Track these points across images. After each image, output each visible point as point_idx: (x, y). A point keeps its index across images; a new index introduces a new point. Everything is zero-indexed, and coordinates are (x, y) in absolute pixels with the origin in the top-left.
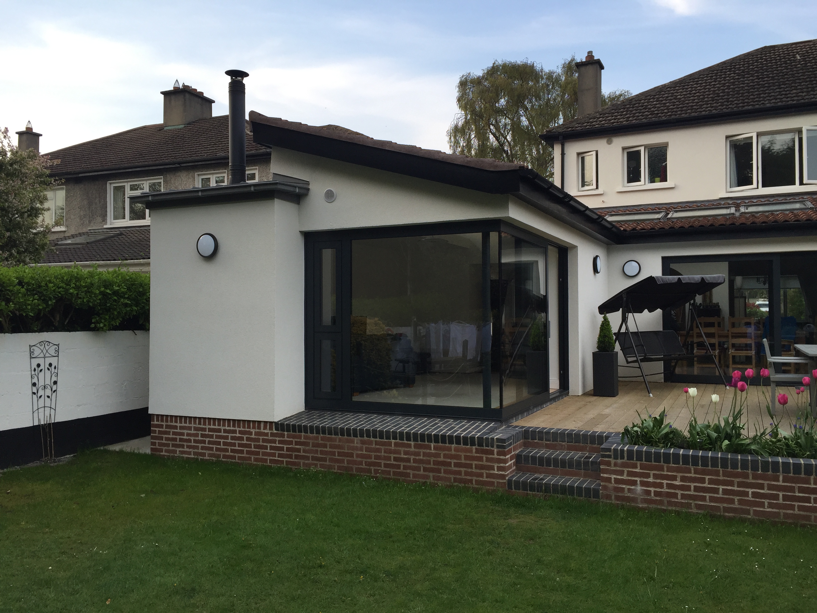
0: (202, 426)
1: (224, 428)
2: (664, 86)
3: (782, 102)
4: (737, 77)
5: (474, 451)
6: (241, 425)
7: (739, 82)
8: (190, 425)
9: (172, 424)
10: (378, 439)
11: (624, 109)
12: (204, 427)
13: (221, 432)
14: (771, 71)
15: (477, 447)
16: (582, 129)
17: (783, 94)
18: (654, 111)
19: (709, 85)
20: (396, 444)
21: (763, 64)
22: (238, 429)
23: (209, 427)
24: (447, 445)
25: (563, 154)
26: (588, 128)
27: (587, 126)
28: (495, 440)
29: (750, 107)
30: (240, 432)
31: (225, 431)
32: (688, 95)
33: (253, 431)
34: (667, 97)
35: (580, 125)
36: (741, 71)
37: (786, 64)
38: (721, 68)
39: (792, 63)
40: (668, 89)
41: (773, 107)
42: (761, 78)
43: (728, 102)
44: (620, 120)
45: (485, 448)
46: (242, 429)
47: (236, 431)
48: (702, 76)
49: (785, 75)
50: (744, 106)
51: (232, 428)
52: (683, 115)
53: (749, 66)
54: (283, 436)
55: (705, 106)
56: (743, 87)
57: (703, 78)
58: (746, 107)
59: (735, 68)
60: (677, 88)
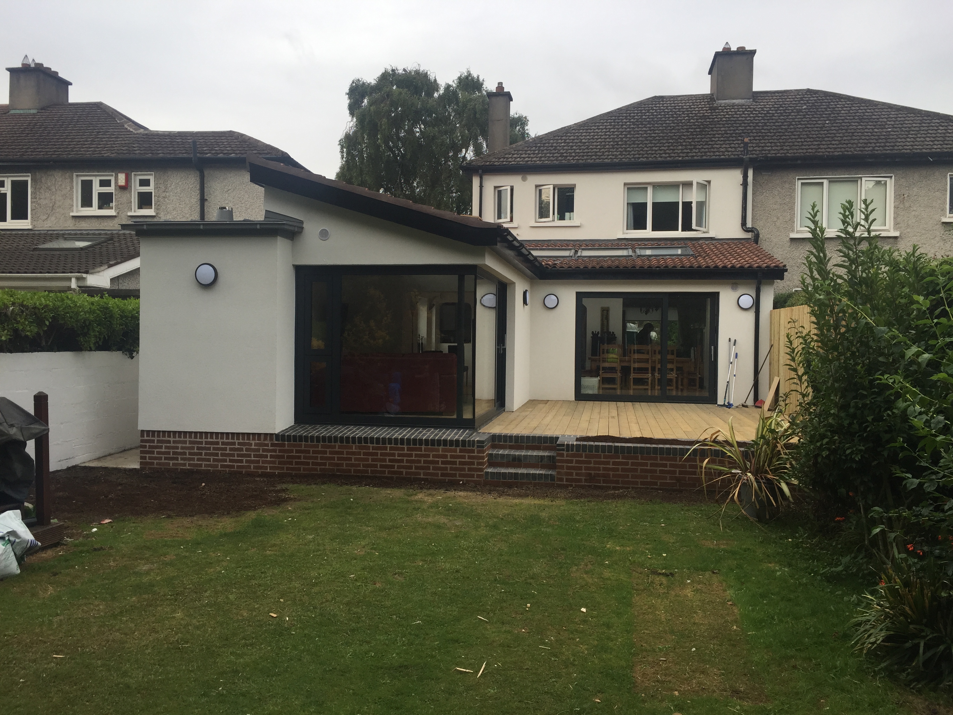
0: (198, 440)
1: (222, 440)
2: (569, 127)
3: (670, 157)
4: (632, 126)
5: (458, 451)
6: (241, 437)
7: (634, 132)
8: (185, 439)
9: (164, 439)
10: (375, 445)
11: (536, 147)
12: (200, 440)
13: (219, 445)
14: (661, 124)
15: (460, 447)
16: (499, 165)
17: (671, 149)
18: (563, 153)
19: (609, 131)
20: (391, 449)
21: (653, 115)
22: (237, 441)
23: (206, 440)
24: (436, 447)
25: (481, 187)
26: (505, 165)
27: (503, 161)
28: (476, 442)
29: (644, 160)
30: (239, 444)
31: (223, 443)
32: (591, 140)
33: (253, 442)
34: (573, 140)
35: (497, 160)
36: (635, 120)
37: (673, 117)
38: (618, 115)
39: (678, 117)
40: (574, 131)
41: (663, 161)
42: (653, 130)
43: (626, 151)
44: (533, 159)
45: (467, 448)
46: (241, 441)
47: (235, 443)
48: (602, 121)
49: (673, 129)
50: (639, 158)
51: (230, 441)
52: (589, 161)
53: (642, 116)
54: (284, 445)
55: (607, 153)
56: (638, 137)
57: (603, 123)
58: (641, 159)
59: (630, 116)
60: (581, 131)
